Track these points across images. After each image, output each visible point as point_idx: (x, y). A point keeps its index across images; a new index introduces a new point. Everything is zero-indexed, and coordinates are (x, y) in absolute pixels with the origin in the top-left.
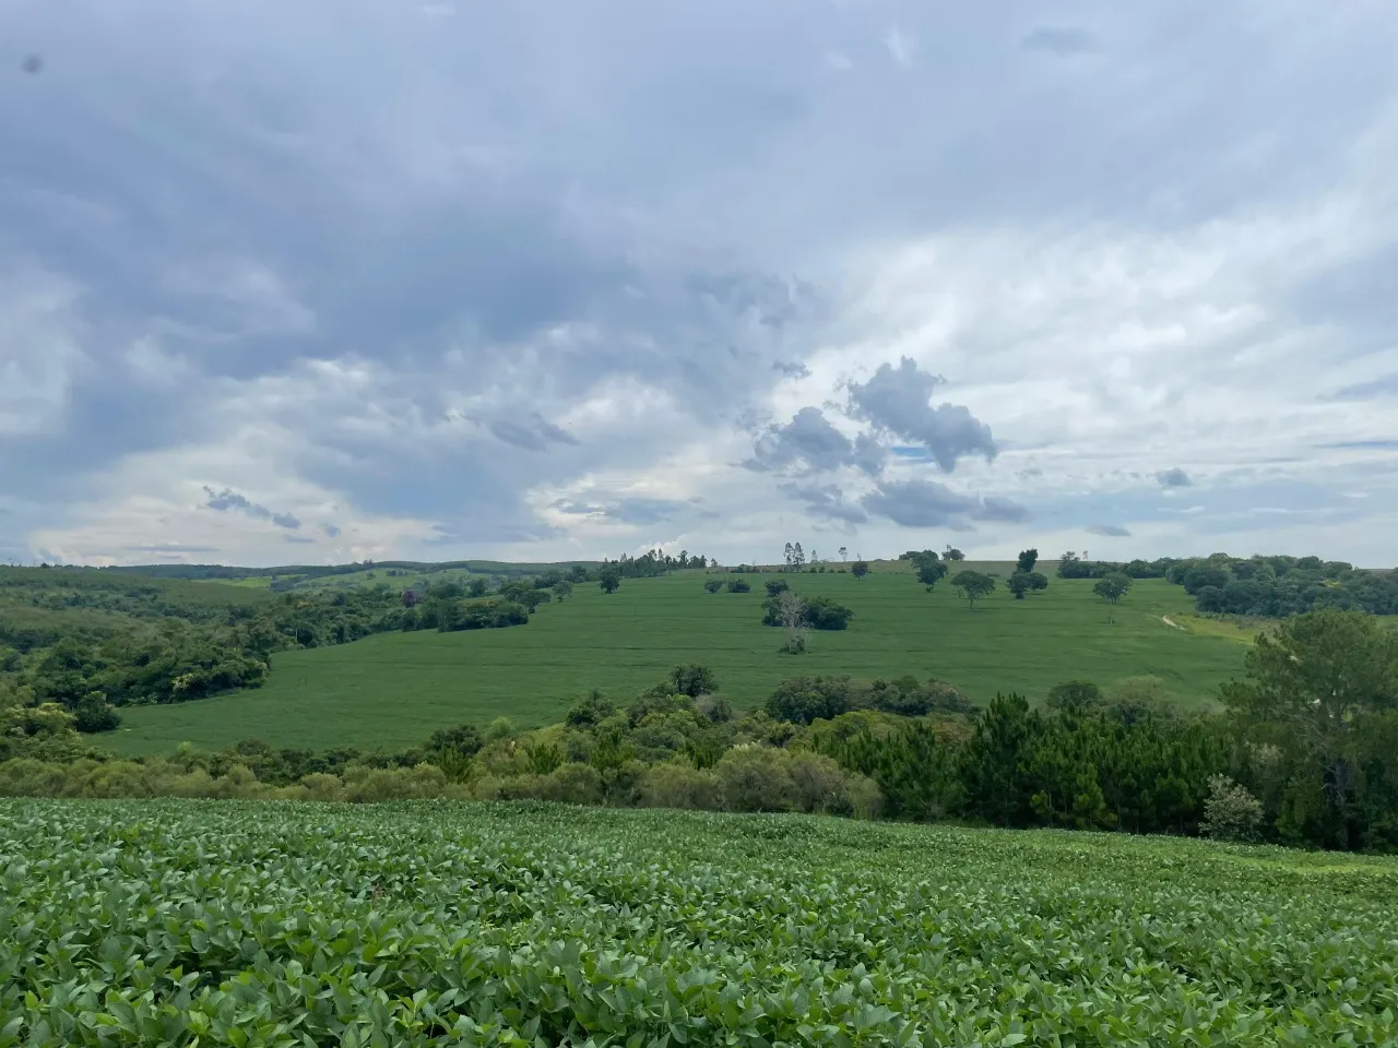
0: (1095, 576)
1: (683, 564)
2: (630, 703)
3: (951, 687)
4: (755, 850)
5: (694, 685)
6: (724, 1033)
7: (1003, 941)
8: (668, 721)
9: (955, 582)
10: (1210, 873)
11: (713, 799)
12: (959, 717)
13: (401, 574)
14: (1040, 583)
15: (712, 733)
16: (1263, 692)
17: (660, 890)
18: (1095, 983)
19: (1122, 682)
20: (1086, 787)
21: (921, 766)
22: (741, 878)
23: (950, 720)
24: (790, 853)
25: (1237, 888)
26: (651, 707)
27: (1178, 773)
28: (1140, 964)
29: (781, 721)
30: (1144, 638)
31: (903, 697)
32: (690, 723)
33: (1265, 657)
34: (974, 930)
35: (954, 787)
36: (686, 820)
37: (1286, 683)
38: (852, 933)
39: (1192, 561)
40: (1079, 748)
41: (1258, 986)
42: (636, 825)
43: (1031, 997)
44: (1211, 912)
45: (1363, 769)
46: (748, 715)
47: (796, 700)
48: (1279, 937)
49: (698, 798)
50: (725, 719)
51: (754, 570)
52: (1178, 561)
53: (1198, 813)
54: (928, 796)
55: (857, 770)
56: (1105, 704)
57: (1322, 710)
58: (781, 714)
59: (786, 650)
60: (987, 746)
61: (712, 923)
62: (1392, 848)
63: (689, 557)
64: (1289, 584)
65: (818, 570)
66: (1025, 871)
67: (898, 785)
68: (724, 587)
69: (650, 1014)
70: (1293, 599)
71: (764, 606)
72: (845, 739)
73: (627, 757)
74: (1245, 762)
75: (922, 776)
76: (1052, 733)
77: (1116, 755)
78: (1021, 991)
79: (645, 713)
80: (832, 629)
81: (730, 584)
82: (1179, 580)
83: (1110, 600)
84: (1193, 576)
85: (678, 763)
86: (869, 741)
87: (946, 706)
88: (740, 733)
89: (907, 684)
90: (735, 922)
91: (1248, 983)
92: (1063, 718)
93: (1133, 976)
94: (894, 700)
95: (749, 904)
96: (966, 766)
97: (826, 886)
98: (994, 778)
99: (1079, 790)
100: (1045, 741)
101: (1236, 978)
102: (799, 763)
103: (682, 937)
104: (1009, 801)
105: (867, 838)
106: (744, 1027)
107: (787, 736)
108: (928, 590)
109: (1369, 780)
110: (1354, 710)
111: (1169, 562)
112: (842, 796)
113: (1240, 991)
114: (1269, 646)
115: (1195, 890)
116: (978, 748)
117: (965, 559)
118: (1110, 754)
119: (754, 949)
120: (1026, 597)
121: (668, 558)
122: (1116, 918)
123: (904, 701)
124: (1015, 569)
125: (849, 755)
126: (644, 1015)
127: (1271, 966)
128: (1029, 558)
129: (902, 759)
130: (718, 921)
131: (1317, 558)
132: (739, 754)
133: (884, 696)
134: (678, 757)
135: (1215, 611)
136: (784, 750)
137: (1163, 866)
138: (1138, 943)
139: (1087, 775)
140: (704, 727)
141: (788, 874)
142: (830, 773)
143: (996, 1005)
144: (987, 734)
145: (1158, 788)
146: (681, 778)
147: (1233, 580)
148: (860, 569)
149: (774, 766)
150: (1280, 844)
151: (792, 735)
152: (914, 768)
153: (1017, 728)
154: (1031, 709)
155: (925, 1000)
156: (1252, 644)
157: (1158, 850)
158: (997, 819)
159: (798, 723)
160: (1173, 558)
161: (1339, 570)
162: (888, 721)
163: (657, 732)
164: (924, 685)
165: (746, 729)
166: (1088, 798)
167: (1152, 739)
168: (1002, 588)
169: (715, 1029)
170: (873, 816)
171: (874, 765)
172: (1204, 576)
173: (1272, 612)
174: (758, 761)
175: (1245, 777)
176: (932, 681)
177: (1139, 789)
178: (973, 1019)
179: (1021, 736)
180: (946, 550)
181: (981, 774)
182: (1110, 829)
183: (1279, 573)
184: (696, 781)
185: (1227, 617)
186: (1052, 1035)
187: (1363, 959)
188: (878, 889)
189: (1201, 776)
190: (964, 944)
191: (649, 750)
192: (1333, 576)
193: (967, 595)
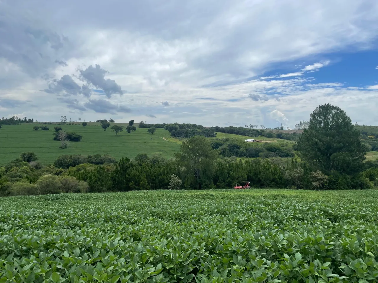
0: (148, 127)
1: (25, 121)
2: (6, 165)
3: (110, 156)
4: (48, 203)
5: (29, 158)
6: (33, 250)
7: (118, 217)
8: (20, 170)
9: (112, 128)
10: (170, 197)
11: (35, 192)
12: (112, 164)
14: (134, 129)
15: (35, 173)
16: (183, 154)
17: (15, 217)
18: (140, 223)
19: (153, 153)
20: (143, 180)
21: (101, 178)
22: (43, 211)
23: (109, 165)
24: (60, 204)
25: (175, 199)
26: (14, 166)
27: (164, 175)
28: (150, 218)
29: (59, 168)
30: (159, 143)
31: (97, 160)
32: (28, 170)
33: (184, 146)
34: (111, 216)
35: (110, 182)
36: (25, 198)
37: (188, 153)
38: (77, 221)
39: (170, 124)
40: (142, 170)
41: (176, 219)
42: (7, 201)
43: (123, 229)
44: (168, 204)
45: (202, 171)
46: (48, 167)
47: (64, 162)
48: (182, 208)
49: (30, 192)
50: (40, 168)
51: (51, 124)
52: (167, 124)
53: (168, 184)
54: (102, 185)
55: (82, 180)
56: (149, 159)
57: (195, 159)
58: (59, 166)
59: (61, 147)
60: (119, 171)
61: (32, 224)
62: (207, 188)
63: (27, 119)
64: (190, 130)
65: (71, 124)
66: (126, 201)
67: (94, 183)
68: (40, 129)
69: (8, 248)
70: (191, 133)
71: (54, 134)
72: (79, 172)
73: (5, 181)
74: (179, 171)
75: (101, 180)
76: (136, 167)
77: (150, 171)
78: (121, 228)
79: (11, 167)
80: (76, 141)
81: (42, 128)
82: (167, 129)
83: (151, 134)
84: (170, 128)
85: (23, 182)
86: (86, 172)
87: (109, 162)
88: (45, 172)
89: (98, 156)
90: (39, 223)
91: (174, 219)
92: (138, 163)
93: (149, 221)
94: (94, 161)
95: (44, 218)
96: (113, 177)
97: (70, 210)
98: (120, 179)
99: (142, 181)
100: (134, 169)
101: (171, 218)
102: (64, 179)
103: (22, 229)
104: (124, 185)
105: (84, 197)
106: (39, 247)
107: (61, 172)
108: (105, 131)
109: (203, 173)
110: (201, 158)
111: (165, 124)
112: (77, 188)
113: (172, 221)
114: (185, 144)
115: (166, 201)
116: (116, 172)
117: (115, 122)
118: (149, 171)
119: (46, 229)
120: (131, 133)
121: (20, 119)
122: (147, 208)
123: (97, 161)
124: (128, 125)
125: (80, 176)
126: (6, 249)
127: (179, 214)
128: (132, 122)
129: (95, 176)
130: (34, 223)
132: (44, 178)
133: (91, 159)
134: (23, 180)
135: (175, 136)
136: (59, 176)
137: (159, 196)
138: (151, 213)
139: (143, 177)
140: (32, 171)
141: (58, 209)
142: (74, 181)
143: (114, 232)
144: (119, 168)
145: (160, 179)
146: (24, 186)
147: (179, 129)
148: (85, 124)
149: (56, 181)
150: (185, 189)
151: (62, 172)
152: (98, 178)
153: (127, 166)
154: (131, 161)
155: (96, 234)
156: (181, 144)
157: (159, 193)
158: (120, 190)
159: (64, 168)
160: (166, 123)
161: (200, 127)
162: (92, 166)
163: (16, 173)
164: (102, 156)
165: (47, 171)
166: (143, 182)
167: (159, 167)
168: (125, 130)
169: (30, 250)
170: (86, 192)
171: (87, 178)
172: (172, 128)
173: (186, 137)
174: (50, 180)
175: (178, 175)
176: (105, 155)
177: (155, 179)
178: (108, 236)
179: (128, 168)
180: (110, 120)
181: (117, 178)
182: (148, 189)
183: (188, 127)
184: (30, 187)
185: (177, 138)
186: (128, 237)
187: (198, 210)
188: (85, 210)
189: (169, 175)
190: (108, 219)
191: (13, 179)
192: (199, 128)
193: (115, 132)
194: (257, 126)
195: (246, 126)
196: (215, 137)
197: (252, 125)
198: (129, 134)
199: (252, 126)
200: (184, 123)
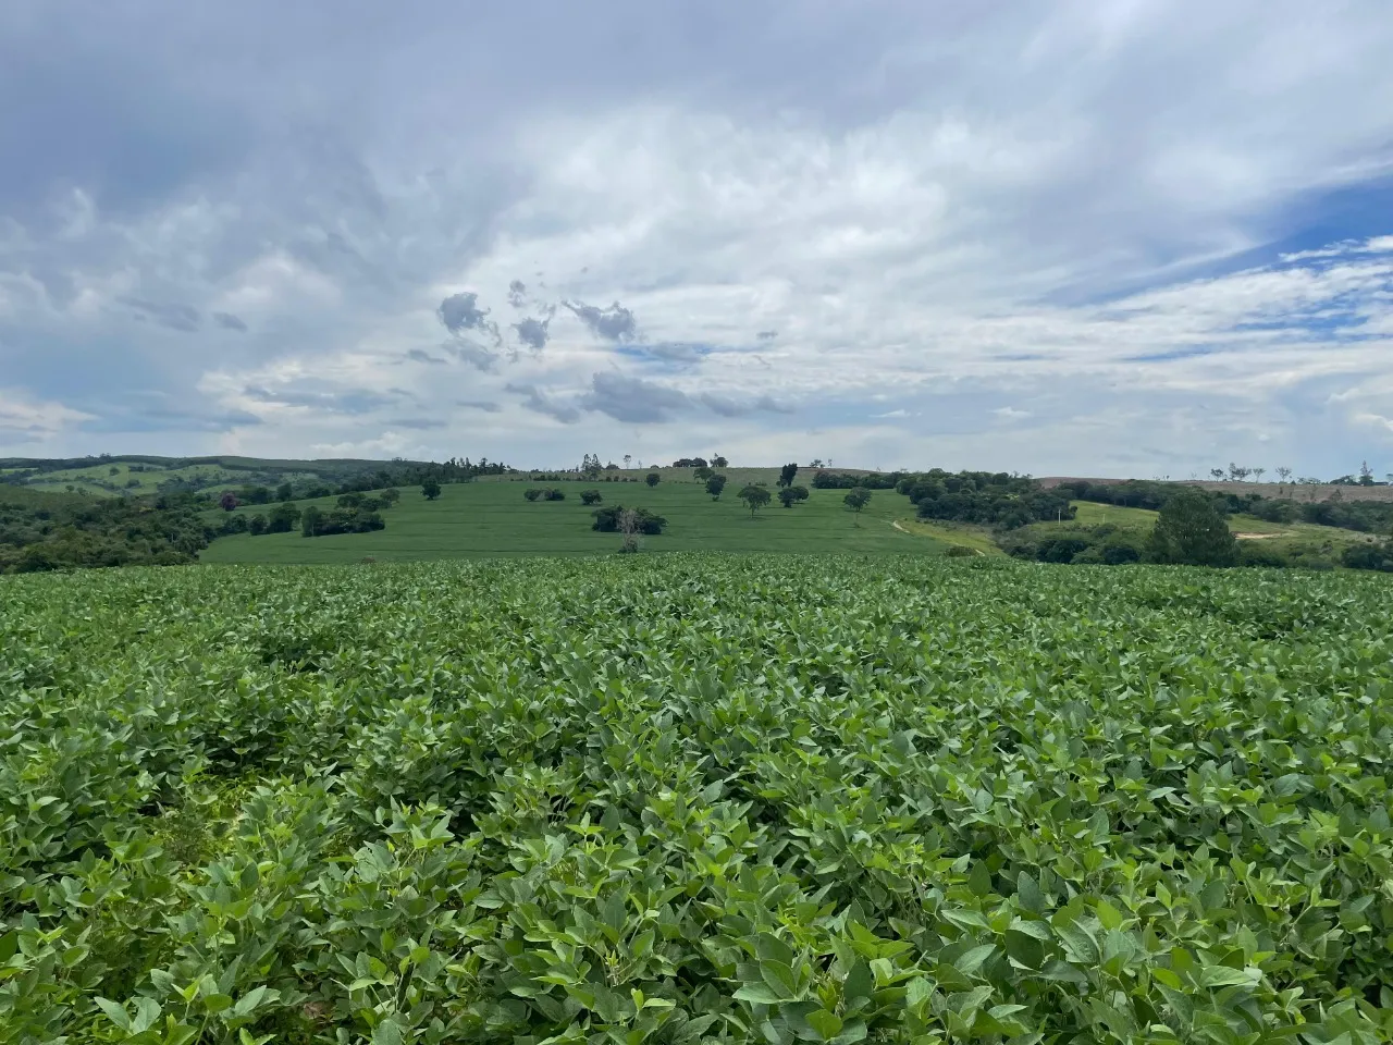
0: (841, 486)
1: (485, 469)
9: (740, 495)
13: (149, 469)
14: (802, 494)
30: (882, 539)
39: (916, 475)
51: (554, 476)
52: (905, 476)
64: (984, 497)
68: (542, 496)
70: (985, 508)
71: (587, 513)
80: (655, 534)
81: (547, 494)
82: (905, 491)
83: (855, 509)
84: (917, 490)
108: (715, 500)
111: (899, 476)
117: (731, 466)
120: (794, 506)
121: (469, 464)
128: (790, 471)
131: (1007, 474)
135: (931, 517)
147: (945, 496)
148: (653, 479)
160: (902, 473)
161: (1020, 485)
168: (775, 499)
172: (924, 489)
173: (970, 518)
180: (714, 458)
183: (978, 486)
185: (939, 522)
192: (1015, 491)
193: (749, 504)
194: (1261, 471)
195: (1213, 472)
196: (1071, 519)
197: (1238, 467)
198: (786, 512)
199: (1241, 473)
200: (964, 472)
